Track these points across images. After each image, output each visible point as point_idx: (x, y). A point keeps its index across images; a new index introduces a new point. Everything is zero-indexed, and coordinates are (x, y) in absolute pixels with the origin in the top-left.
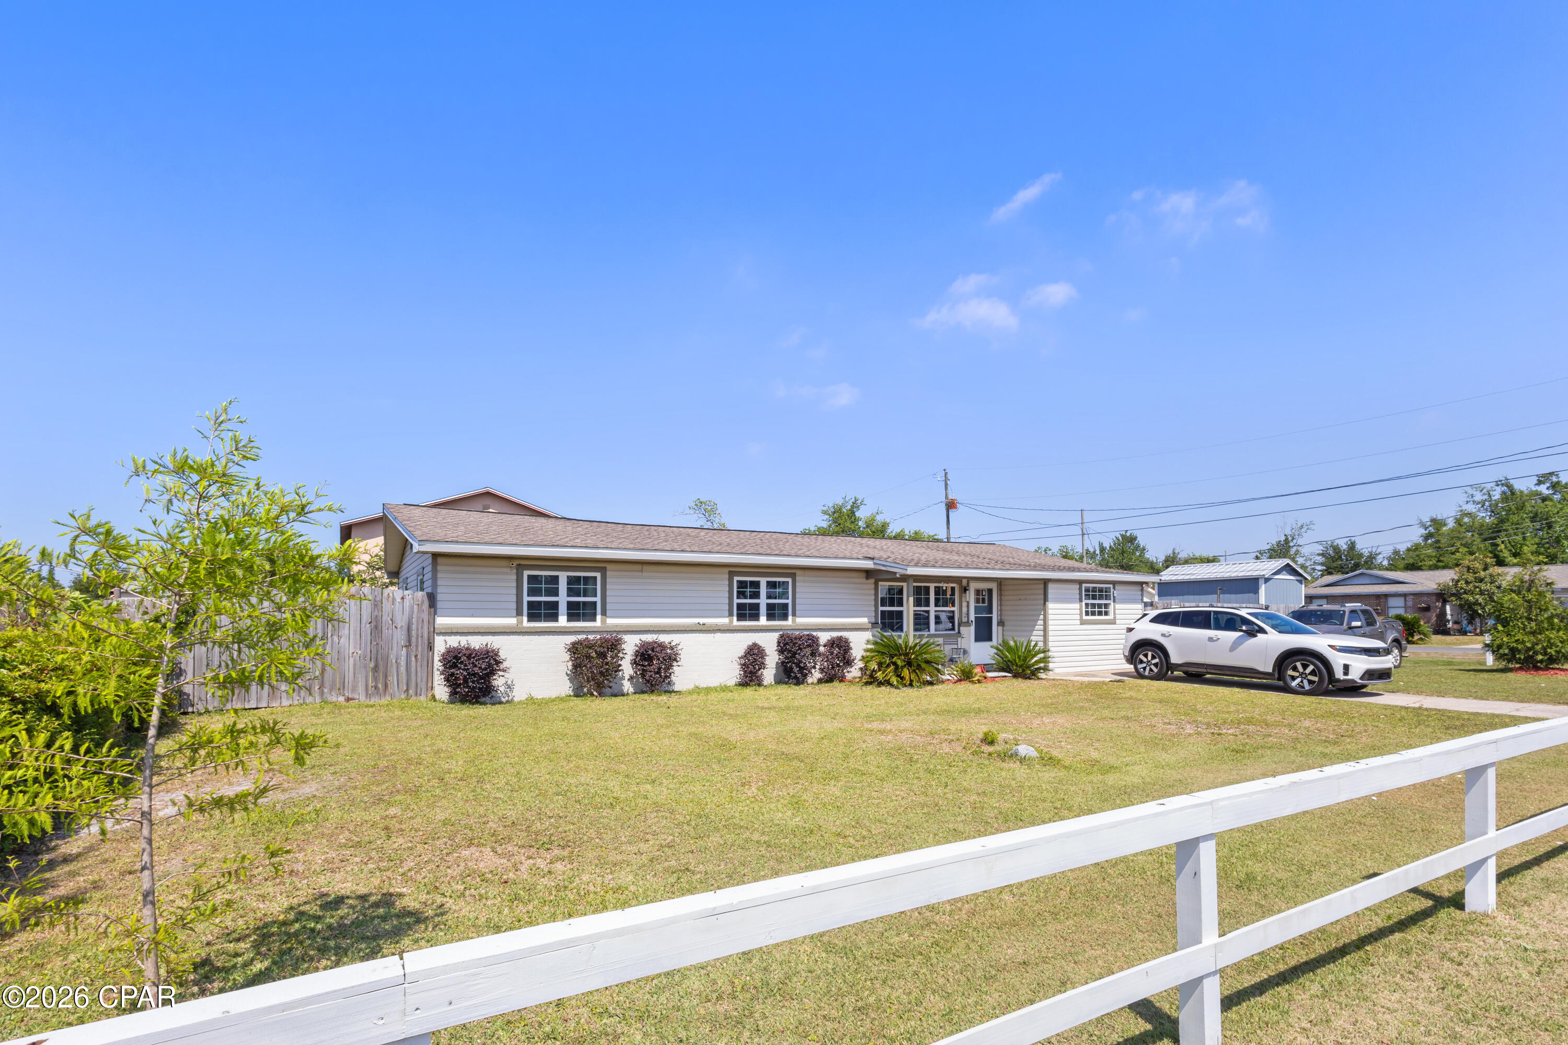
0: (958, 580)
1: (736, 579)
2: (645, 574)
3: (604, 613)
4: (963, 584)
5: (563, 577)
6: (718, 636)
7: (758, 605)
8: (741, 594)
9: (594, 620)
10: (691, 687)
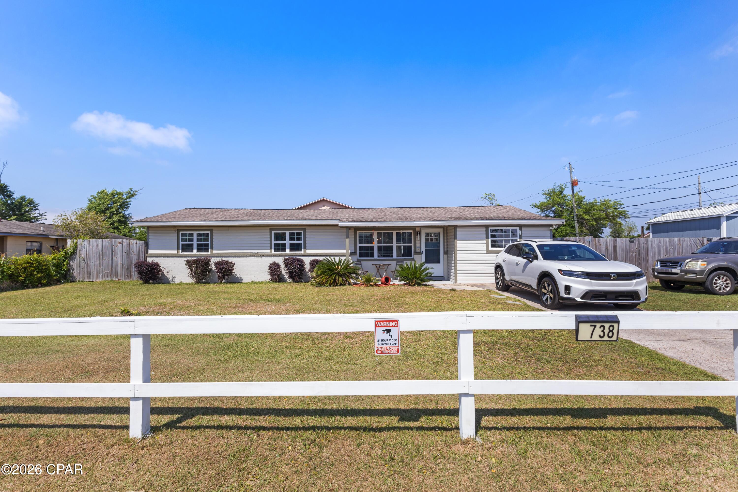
0: (413, 228)
1: (273, 232)
2: (229, 231)
3: (212, 248)
4: (417, 231)
5: (195, 233)
6: (264, 258)
7: (285, 244)
8: (277, 239)
9: (208, 251)
10: (250, 281)
